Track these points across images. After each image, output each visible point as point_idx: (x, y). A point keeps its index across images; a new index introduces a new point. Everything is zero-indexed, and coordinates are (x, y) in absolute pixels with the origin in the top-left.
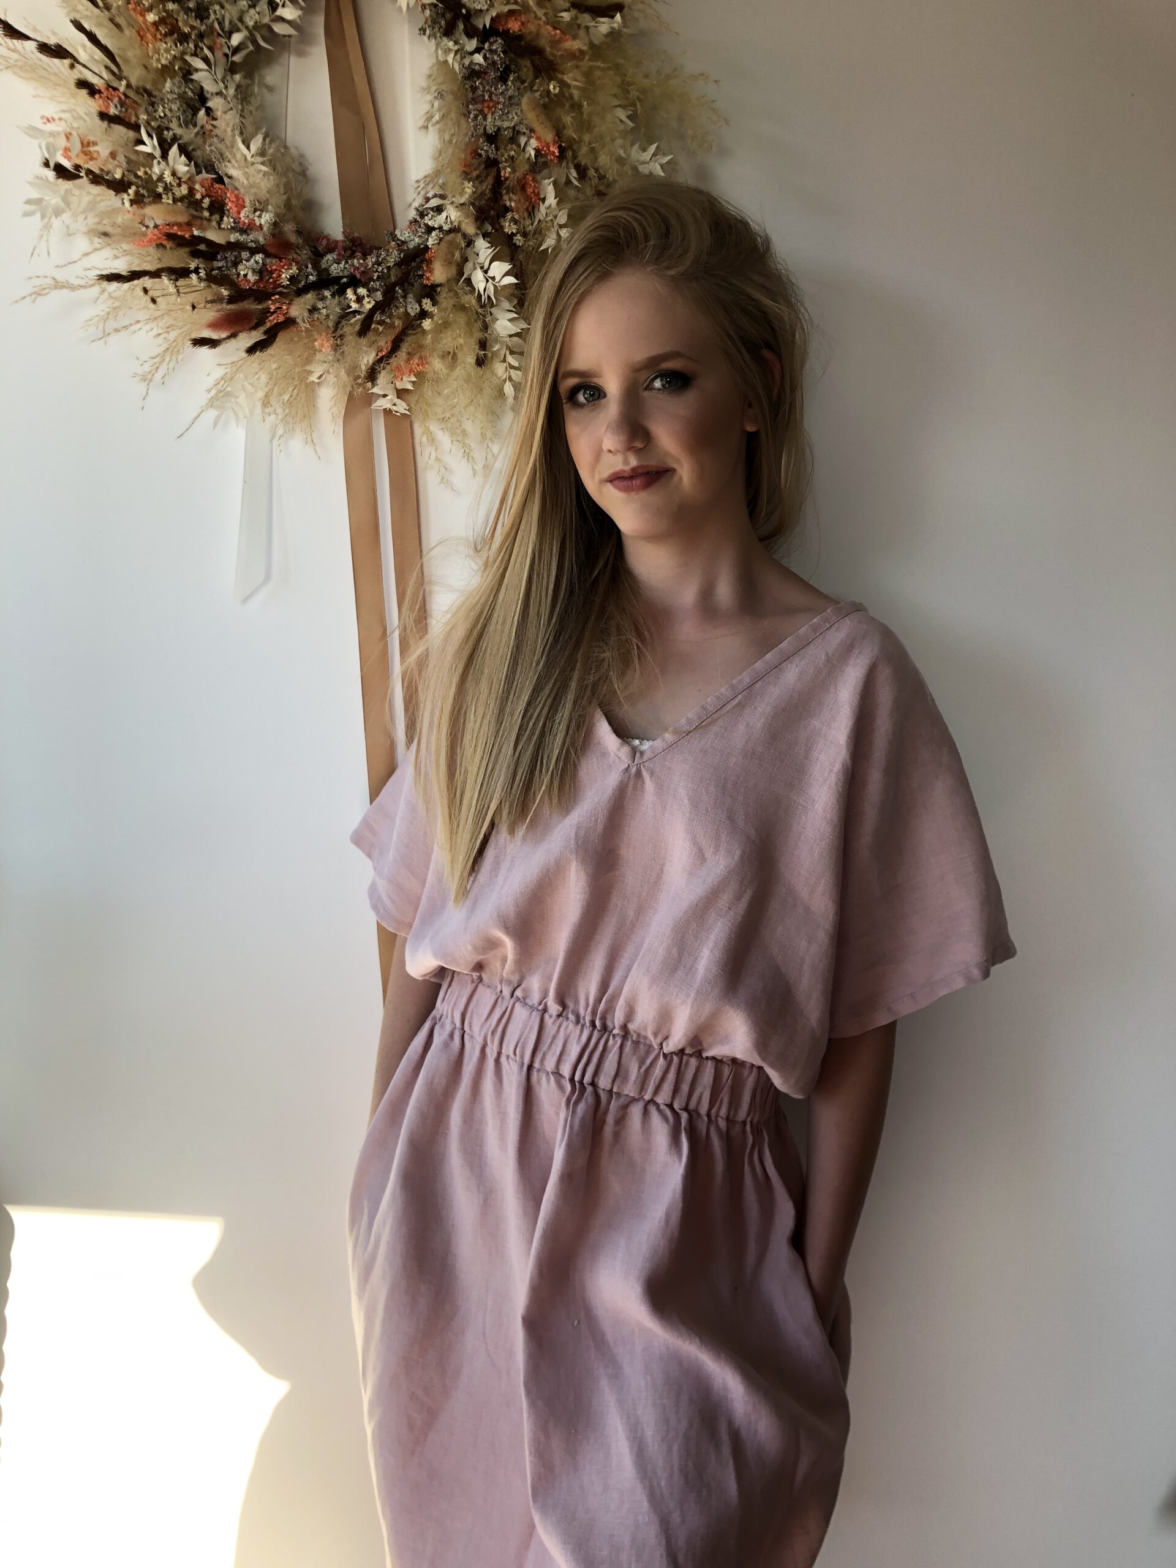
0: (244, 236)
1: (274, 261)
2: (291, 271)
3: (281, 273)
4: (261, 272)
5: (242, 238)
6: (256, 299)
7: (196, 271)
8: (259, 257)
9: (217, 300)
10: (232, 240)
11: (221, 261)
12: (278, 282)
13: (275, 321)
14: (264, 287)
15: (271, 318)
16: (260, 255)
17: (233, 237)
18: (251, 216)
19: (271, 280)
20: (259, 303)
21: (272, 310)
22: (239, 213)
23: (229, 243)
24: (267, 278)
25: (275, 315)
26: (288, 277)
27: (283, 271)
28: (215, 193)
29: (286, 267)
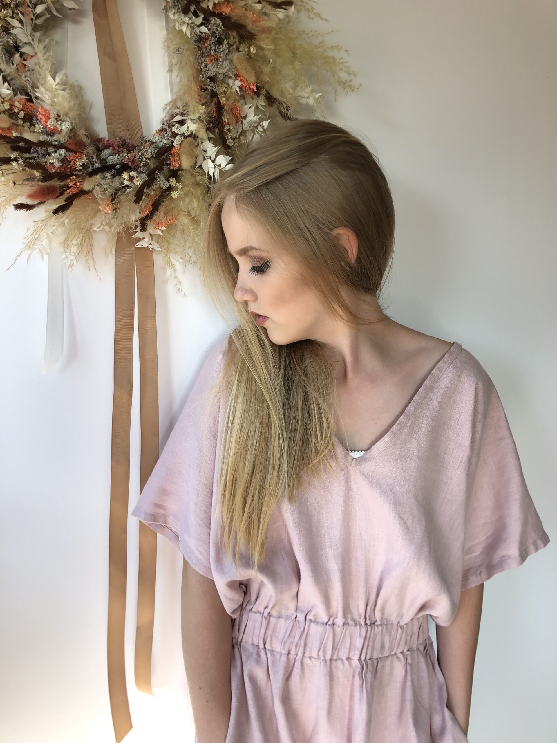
0: (50, 137)
1: (71, 154)
2: (83, 161)
3: (75, 162)
4: (63, 160)
5: (49, 139)
6: (59, 179)
7: (16, 159)
8: (62, 151)
9: (31, 179)
10: (41, 140)
11: (33, 153)
12: (73, 168)
13: (71, 193)
14: (64, 170)
15: (69, 191)
16: (63, 150)
17: (42, 138)
18: (55, 124)
19: (69, 166)
20: (61, 182)
21: (70, 186)
22: (47, 122)
23: (40, 142)
24: (66, 165)
25: (71, 189)
26: (81, 164)
27: (77, 160)
28: (27, 108)
29: (79, 158)
